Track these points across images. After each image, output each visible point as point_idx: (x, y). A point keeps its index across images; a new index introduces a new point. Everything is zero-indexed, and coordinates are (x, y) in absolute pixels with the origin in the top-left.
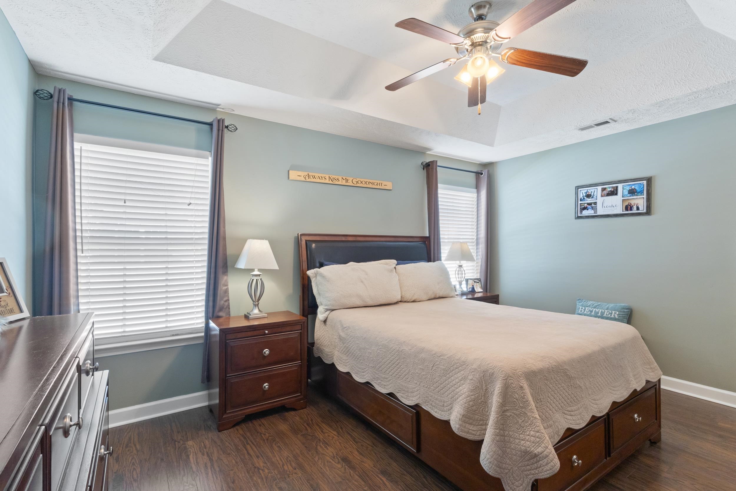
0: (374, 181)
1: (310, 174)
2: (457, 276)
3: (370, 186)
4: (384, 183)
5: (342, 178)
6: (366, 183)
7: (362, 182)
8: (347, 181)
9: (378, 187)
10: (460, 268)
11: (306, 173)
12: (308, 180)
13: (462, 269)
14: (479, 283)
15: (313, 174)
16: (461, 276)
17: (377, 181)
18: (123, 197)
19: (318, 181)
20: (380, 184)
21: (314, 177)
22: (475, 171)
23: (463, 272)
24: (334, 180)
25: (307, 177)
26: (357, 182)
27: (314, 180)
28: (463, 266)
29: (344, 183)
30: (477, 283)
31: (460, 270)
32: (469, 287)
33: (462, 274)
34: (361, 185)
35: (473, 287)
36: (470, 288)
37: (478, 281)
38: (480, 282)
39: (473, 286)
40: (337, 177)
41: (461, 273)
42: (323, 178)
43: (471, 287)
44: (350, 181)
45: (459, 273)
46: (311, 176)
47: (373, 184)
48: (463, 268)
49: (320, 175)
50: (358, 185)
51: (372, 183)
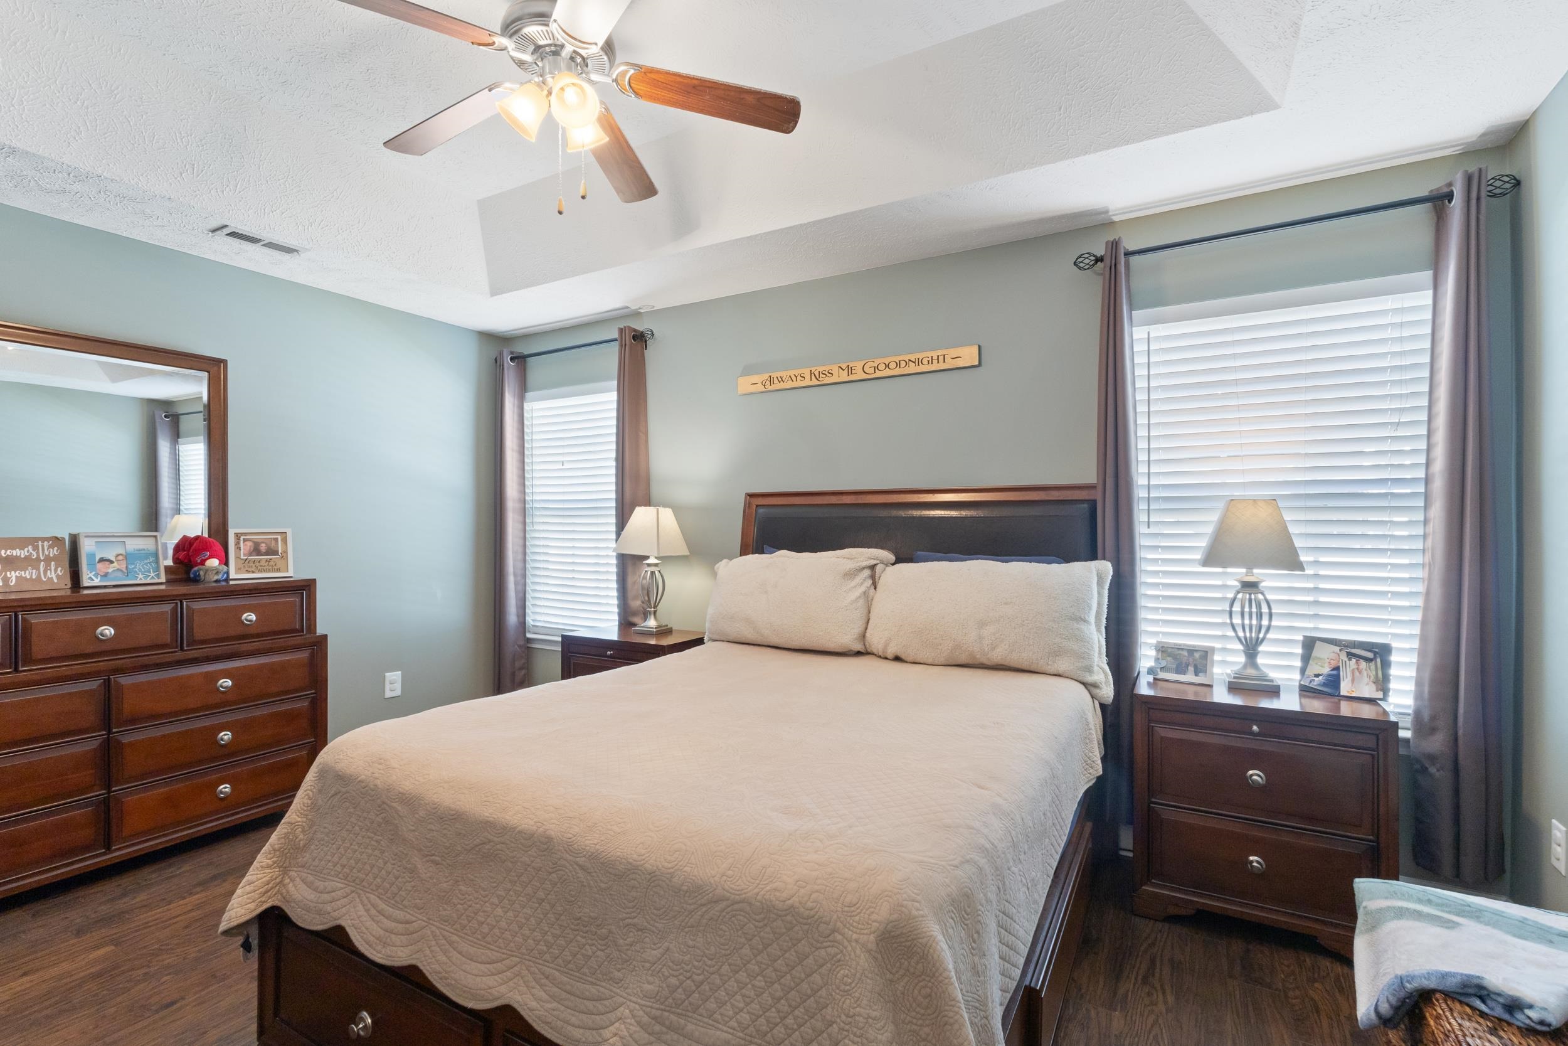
0: (920, 356)
1: (774, 375)
2: (1237, 620)
3: (913, 369)
4: (953, 352)
5: (840, 367)
6: (898, 365)
7: (887, 366)
8: (850, 370)
9: (934, 367)
10: (1250, 594)
11: (766, 376)
12: (770, 388)
13: (1260, 596)
14: (1372, 665)
15: (779, 374)
16: (1254, 622)
17: (929, 354)
18: (561, 459)
19: (790, 384)
20: (941, 358)
21: (780, 380)
22: (1424, 192)
23: (1265, 609)
24: (821, 375)
25: (768, 382)
26: (876, 368)
27: (782, 386)
28: (1263, 584)
29: (844, 376)
30: (1363, 664)
31: (1250, 600)
32: (1313, 669)
33: (1260, 616)
34: (888, 372)
35: (1334, 672)
36: (1317, 676)
37: (1370, 655)
38: (1378, 660)
39: (1337, 668)
40: (827, 368)
41: (1254, 610)
42: (799, 377)
43: (1326, 670)
44: (859, 370)
45: (1247, 609)
46: (775, 379)
47: (920, 362)
48: (1262, 593)
49: (792, 373)
50: (879, 374)
51: (914, 362)
